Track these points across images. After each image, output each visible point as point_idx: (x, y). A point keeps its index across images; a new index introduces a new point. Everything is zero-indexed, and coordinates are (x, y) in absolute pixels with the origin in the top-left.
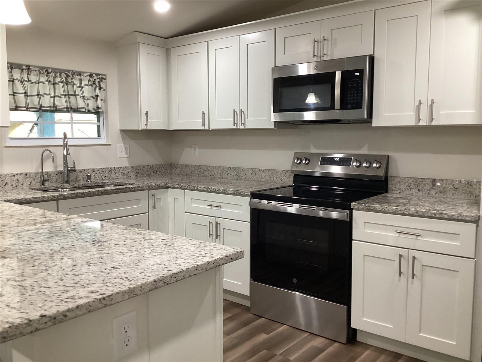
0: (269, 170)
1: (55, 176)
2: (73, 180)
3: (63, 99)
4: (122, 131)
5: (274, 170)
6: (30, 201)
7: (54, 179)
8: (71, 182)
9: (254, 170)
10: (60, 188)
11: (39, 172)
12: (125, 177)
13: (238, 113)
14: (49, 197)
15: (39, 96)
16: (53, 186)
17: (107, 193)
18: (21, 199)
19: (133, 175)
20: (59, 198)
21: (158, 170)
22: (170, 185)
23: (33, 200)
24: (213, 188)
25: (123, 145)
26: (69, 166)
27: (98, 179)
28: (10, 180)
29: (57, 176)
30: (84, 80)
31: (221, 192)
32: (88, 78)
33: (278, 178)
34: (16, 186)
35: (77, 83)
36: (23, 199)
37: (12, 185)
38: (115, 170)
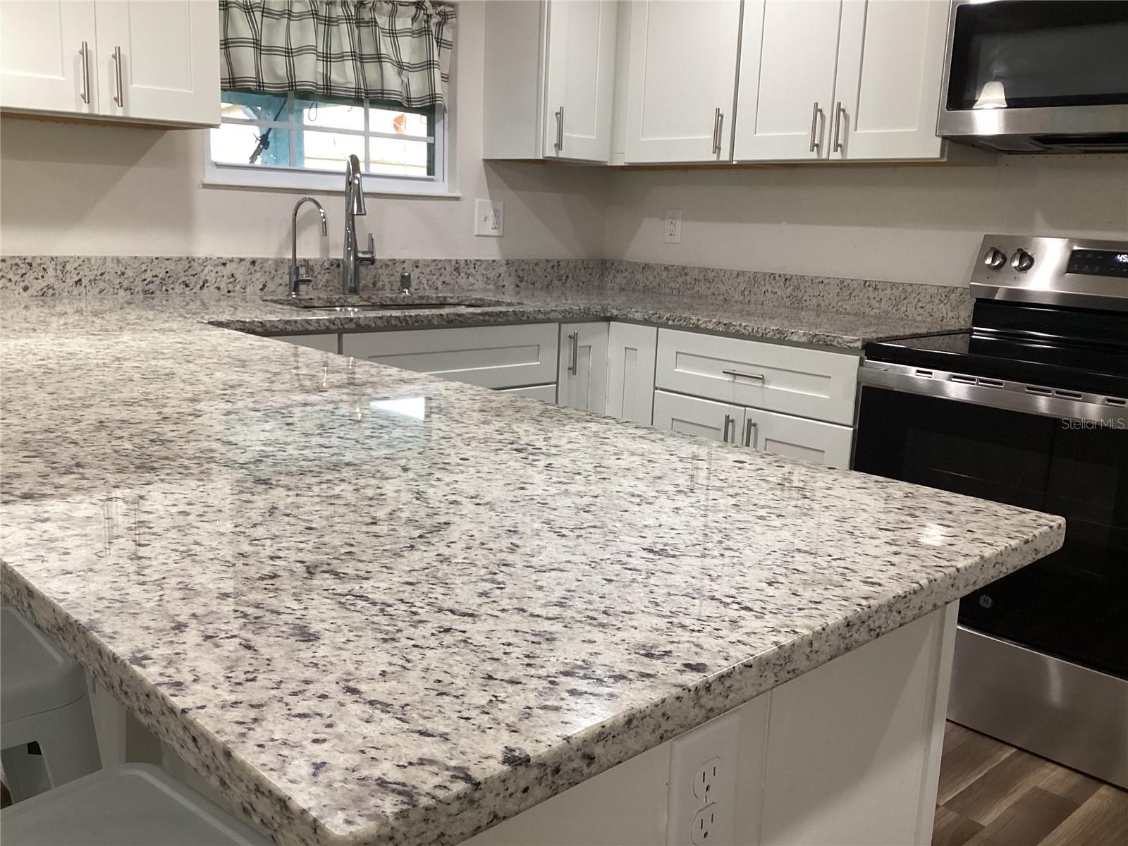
0: (893, 284)
1: (324, 274)
2: (367, 286)
3: (349, 64)
4: (489, 163)
5: (911, 285)
6: (274, 330)
7: (322, 279)
8: (362, 290)
9: (846, 283)
10: (337, 304)
11: (284, 259)
12: (491, 287)
13: (827, 113)
14: (321, 323)
15: (288, 53)
16: (319, 299)
17: (462, 322)
18: (249, 323)
19: (509, 283)
20: (346, 326)
21: (570, 275)
22: (615, 312)
23: (281, 326)
24: (744, 324)
25: (489, 201)
26: (359, 248)
27: (427, 287)
28: (213, 274)
29: (329, 273)
30: (403, 15)
31: (768, 336)
32: (413, 10)
33: (922, 307)
34: (229, 292)
35: (385, 25)
36: (256, 323)
37: (219, 288)
38: (466, 267)
